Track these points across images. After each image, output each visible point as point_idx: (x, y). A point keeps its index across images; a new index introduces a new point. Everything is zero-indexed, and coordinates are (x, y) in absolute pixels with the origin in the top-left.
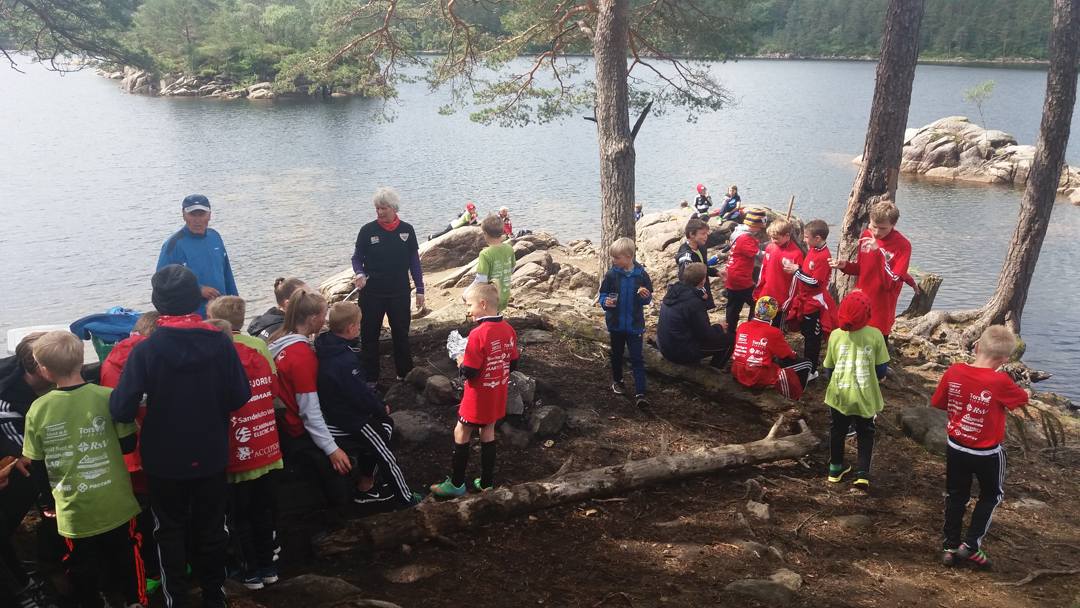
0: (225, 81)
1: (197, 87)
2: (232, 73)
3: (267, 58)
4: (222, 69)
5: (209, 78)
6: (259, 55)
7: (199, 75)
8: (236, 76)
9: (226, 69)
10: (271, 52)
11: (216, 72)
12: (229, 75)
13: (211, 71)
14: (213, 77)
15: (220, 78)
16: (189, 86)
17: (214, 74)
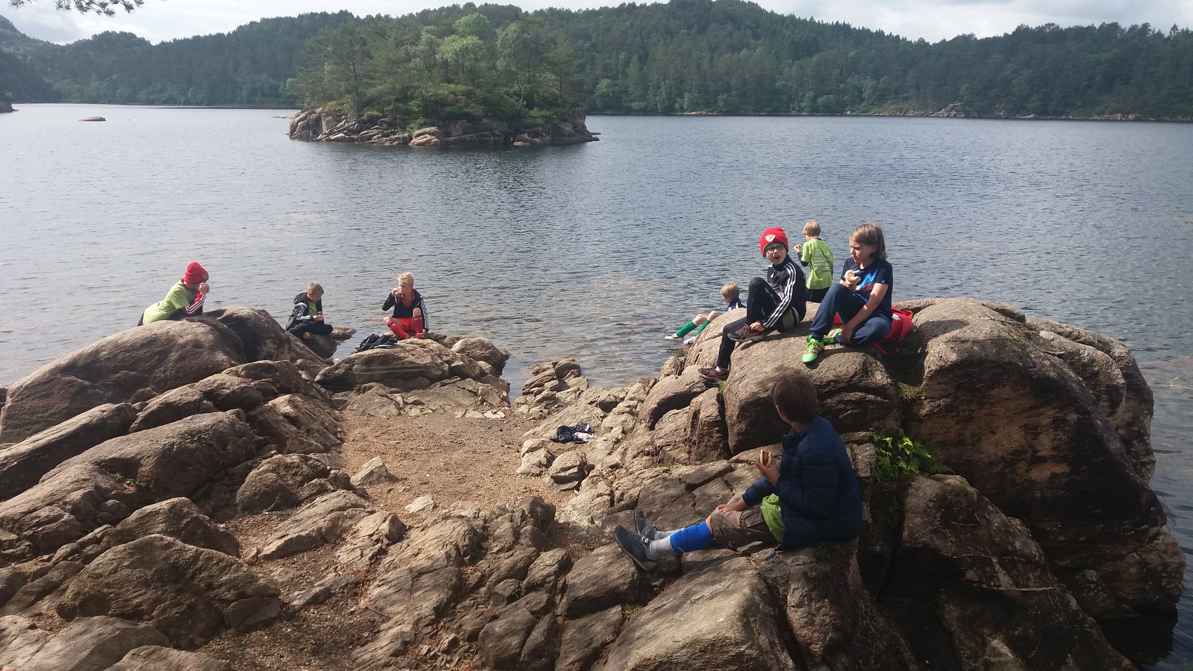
0: (391, 125)
1: (358, 132)
2: (398, 116)
3: (441, 99)
4: (387, 111)
5: (372, 121)
6: (432, 95)
7: (363, 118)
8: (403, 120)
9: (392, 111)
10: (447, 92)
11: (381, 114)
12: (395, 119)
13: (375, 113)
14: (377, 121)
15: (384, 122)
16: (349, 131)
17: (378, 118)
